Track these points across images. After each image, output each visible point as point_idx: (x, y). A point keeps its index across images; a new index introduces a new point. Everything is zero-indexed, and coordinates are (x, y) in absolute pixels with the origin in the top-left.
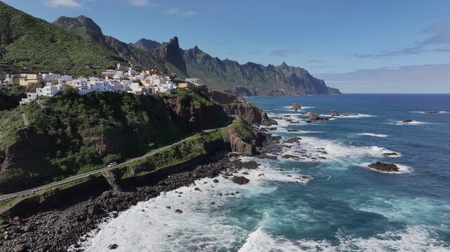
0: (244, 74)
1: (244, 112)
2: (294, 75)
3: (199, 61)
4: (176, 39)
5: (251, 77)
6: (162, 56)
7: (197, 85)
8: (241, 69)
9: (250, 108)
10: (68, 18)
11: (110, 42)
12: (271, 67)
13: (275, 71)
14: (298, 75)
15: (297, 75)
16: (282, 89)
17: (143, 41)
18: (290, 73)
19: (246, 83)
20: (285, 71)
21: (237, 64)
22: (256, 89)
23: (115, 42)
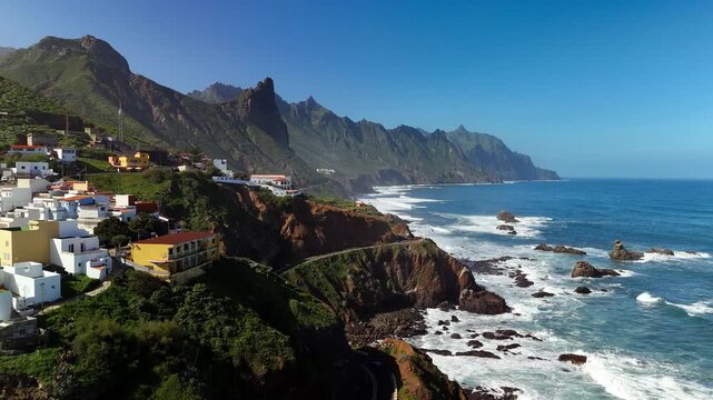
0: (393, 145)
1: (411, 269)
2: (478, 147)
3: (315, 123)
4: (269, 82)
5: (407, 151)
6: (241, 113)
7: (280, 193)
8: (389, 138)
9: (428, 258)
10: (62, 40)
11: (138, 86)
12: (439, 134)
13: (446, 141)
14: (486, 146)
15: (483, 147)
16: (459, 173)
17: (218, 88)
18: (473, 144)
19: (397, 162)
20: (462, 141)
21: (381, 127)
22: (415, 172)
23: (147, 86)
